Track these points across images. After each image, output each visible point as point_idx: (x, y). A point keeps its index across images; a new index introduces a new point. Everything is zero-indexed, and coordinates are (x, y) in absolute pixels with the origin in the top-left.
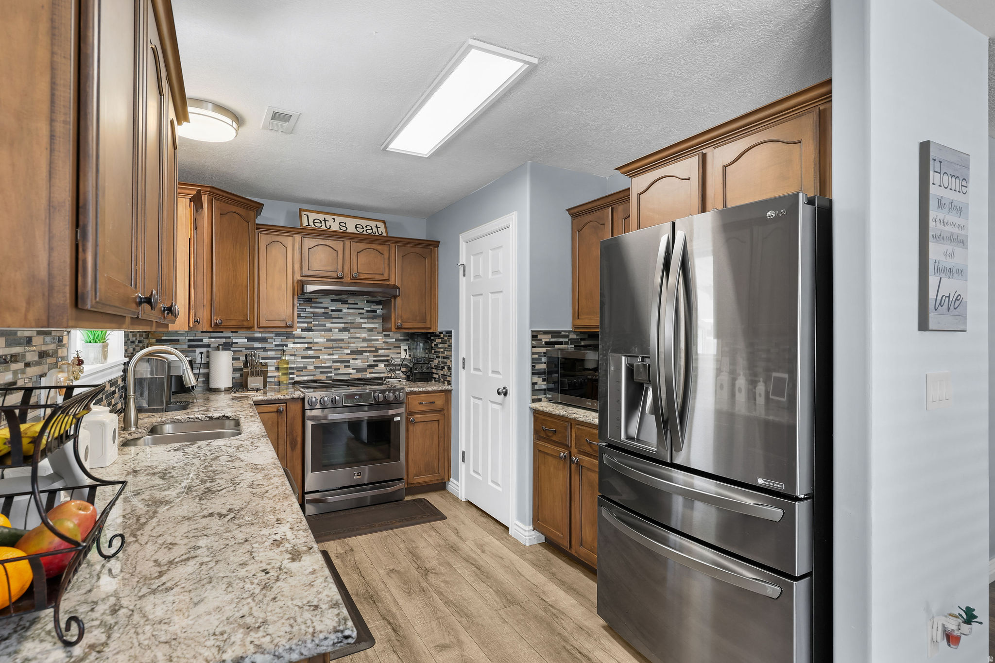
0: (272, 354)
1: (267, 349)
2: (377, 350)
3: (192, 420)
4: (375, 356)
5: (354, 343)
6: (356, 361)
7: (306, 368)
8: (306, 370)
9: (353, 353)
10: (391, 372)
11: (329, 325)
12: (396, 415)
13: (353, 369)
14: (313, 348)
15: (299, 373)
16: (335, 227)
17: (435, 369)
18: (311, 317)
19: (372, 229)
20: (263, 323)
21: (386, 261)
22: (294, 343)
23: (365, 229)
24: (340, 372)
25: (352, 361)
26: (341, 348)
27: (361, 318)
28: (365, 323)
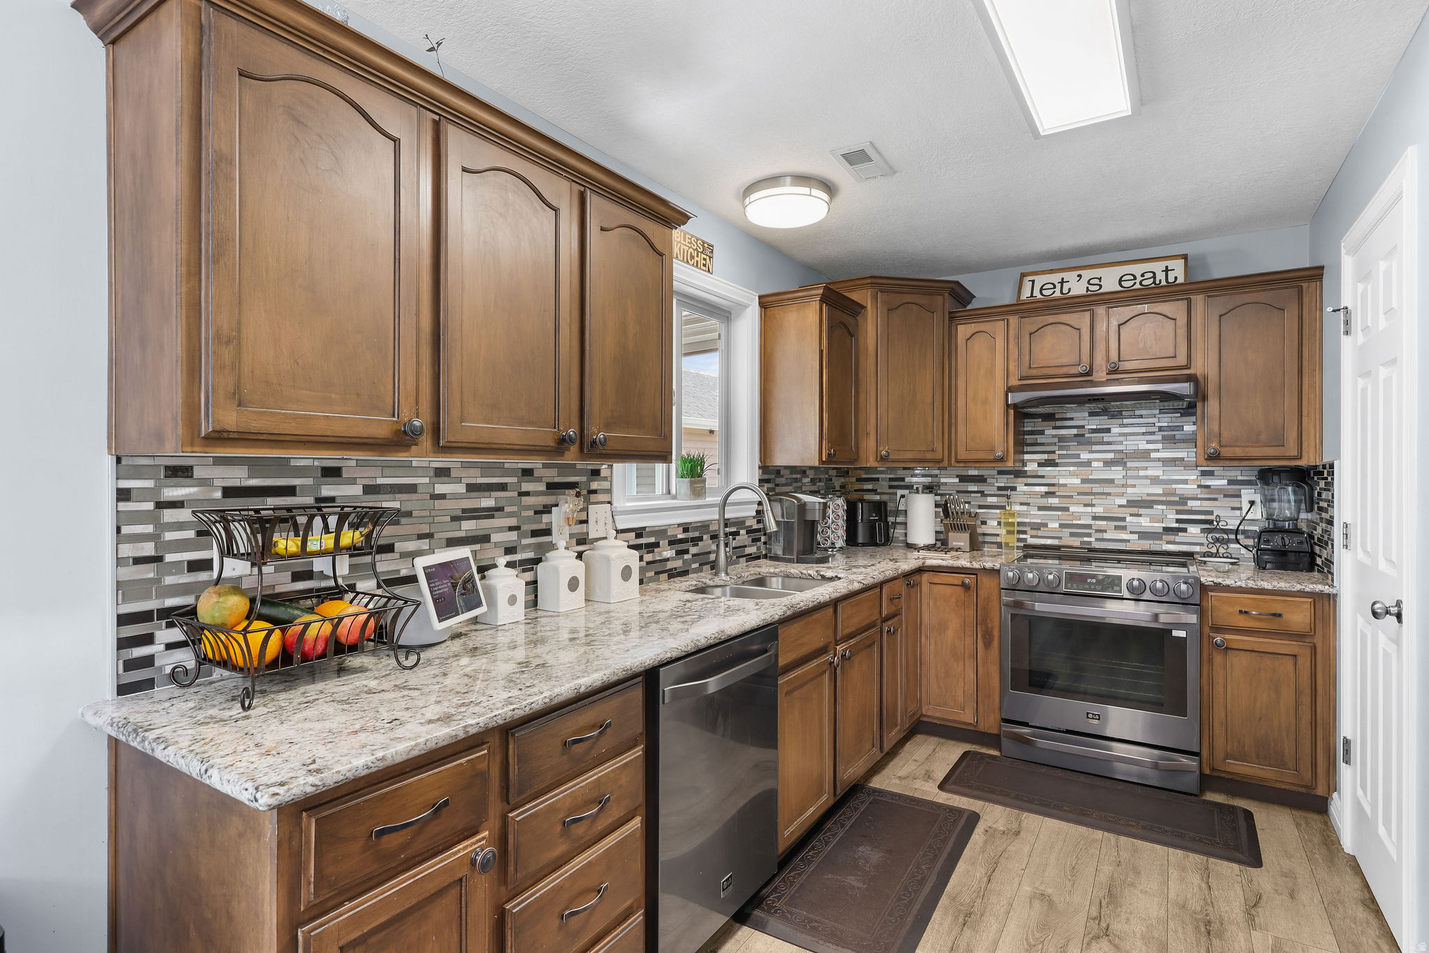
0: (992, 500)
1: (985, 493)
2: (1184, 500)
4: (1178, 512)
5: (1134, 486)
6: (1141, 520)
7: (1046, 525)
8: (1046, 529)
9: (1131, 504)
10: (1218, 545)
11: (1085, 456)
12: (1180, 626)
13: (1131, 533)
14: (1057, 494)
15: (1034, 533)
16: (1077, 288)
17: (1319, 546)
18: (1055, 444)
19: (1154, 277)
20: (962, 455)
21: (1182, 332)
22: (1026, 485)
23: (1139, 279)
24: (1106, 536)
25: (1129, 519)
26: (1109, 494)
27: (1148, 442)
28: (1158, 450)
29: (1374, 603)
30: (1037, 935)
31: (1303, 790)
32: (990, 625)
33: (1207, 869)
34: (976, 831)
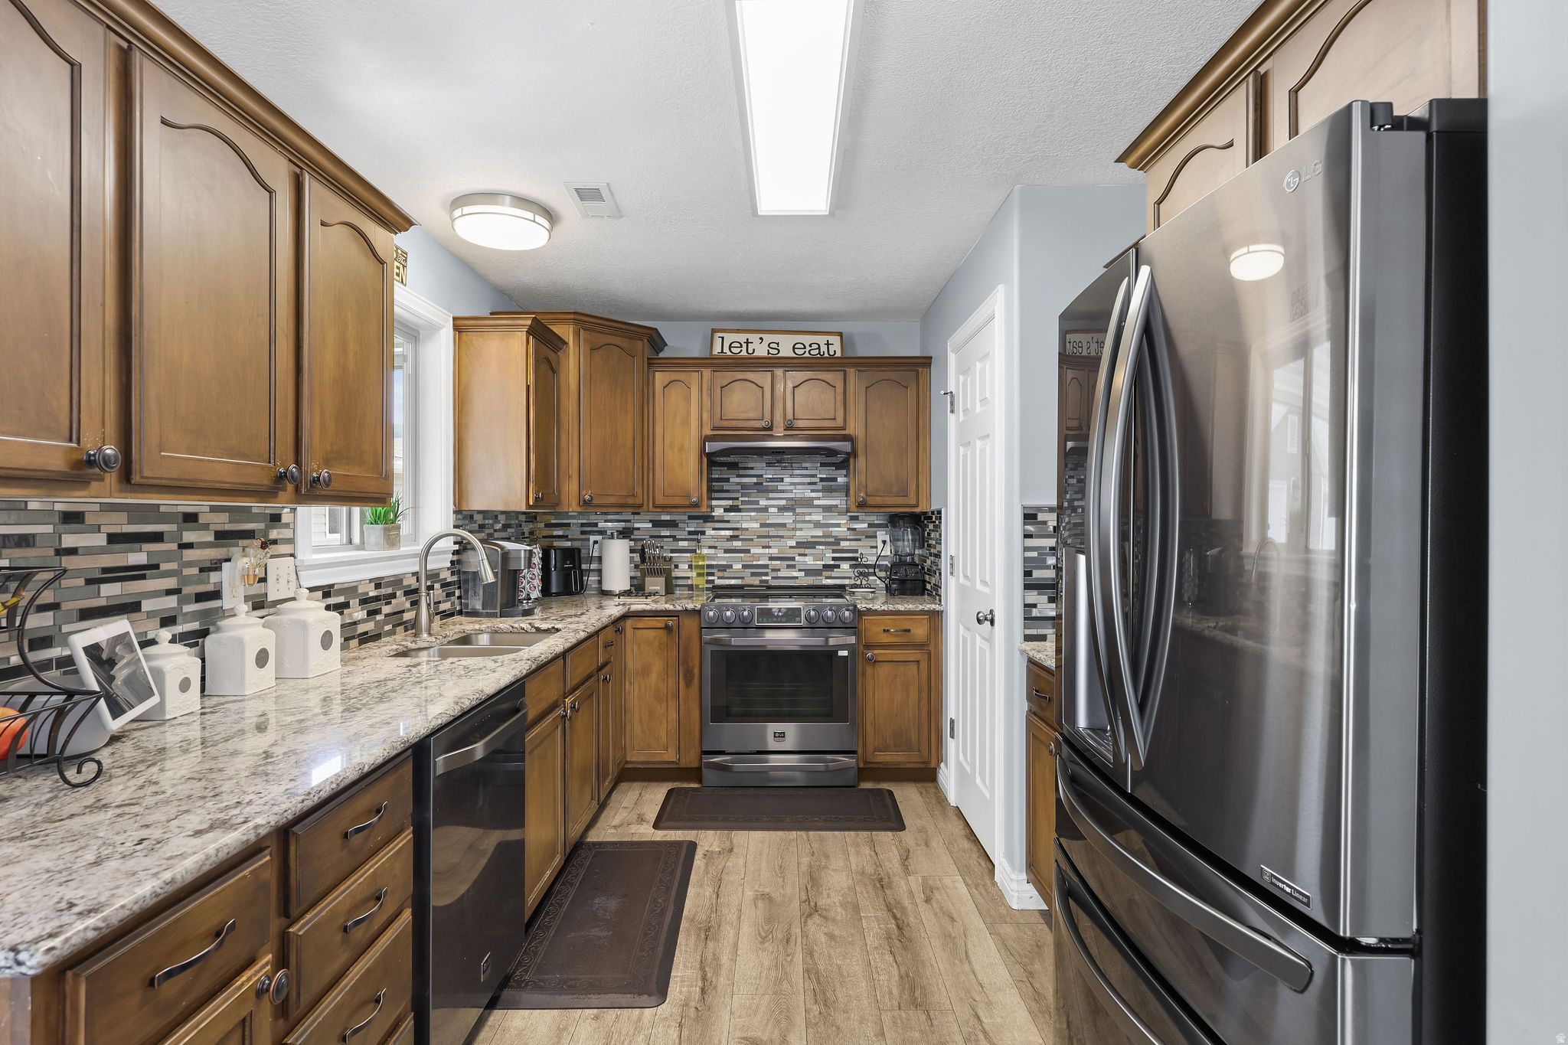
0: (683, 544)
1: (677, 537)
2: (838, 541)
3: (516, 630)
4: (834, 551)
5: (801, 529)
6: (807, 559)
7: (731, 567)
8: (731, 570)
9: (799, 545)
10: (861, 578)
11: (763, 503)
12: (843, 647)
13: (800, 570)
14: (740, 537)
15: (720, 574)
16: (761, 351)
17: (929, 574)
18: (738, 491)
19: (819, 348)
20: (660, 500)
21: (840, 398)
22: (714, 529)
23: (808, 348)
24: (780, 574)
25: (797, 558)
26: (782, 537)
27: (812, 491)
28: (819, 498)
29: (978, 613)
30: (766, 928)
31: (922, 766)
32: (690, 664)
33: (872, 841)
34: (696, 857)
